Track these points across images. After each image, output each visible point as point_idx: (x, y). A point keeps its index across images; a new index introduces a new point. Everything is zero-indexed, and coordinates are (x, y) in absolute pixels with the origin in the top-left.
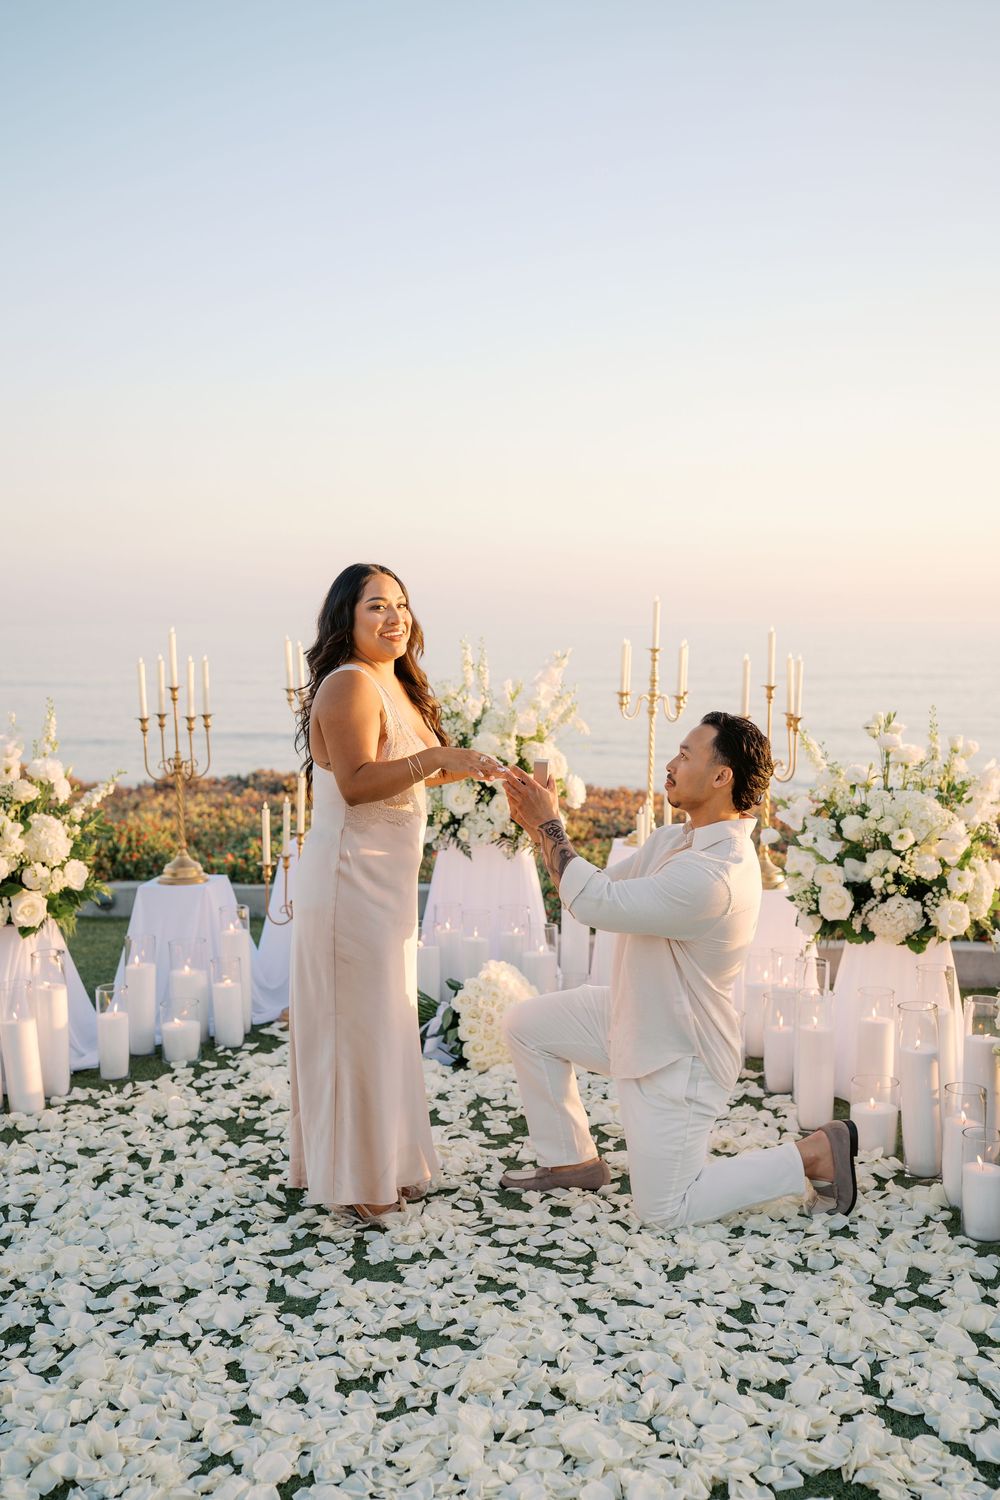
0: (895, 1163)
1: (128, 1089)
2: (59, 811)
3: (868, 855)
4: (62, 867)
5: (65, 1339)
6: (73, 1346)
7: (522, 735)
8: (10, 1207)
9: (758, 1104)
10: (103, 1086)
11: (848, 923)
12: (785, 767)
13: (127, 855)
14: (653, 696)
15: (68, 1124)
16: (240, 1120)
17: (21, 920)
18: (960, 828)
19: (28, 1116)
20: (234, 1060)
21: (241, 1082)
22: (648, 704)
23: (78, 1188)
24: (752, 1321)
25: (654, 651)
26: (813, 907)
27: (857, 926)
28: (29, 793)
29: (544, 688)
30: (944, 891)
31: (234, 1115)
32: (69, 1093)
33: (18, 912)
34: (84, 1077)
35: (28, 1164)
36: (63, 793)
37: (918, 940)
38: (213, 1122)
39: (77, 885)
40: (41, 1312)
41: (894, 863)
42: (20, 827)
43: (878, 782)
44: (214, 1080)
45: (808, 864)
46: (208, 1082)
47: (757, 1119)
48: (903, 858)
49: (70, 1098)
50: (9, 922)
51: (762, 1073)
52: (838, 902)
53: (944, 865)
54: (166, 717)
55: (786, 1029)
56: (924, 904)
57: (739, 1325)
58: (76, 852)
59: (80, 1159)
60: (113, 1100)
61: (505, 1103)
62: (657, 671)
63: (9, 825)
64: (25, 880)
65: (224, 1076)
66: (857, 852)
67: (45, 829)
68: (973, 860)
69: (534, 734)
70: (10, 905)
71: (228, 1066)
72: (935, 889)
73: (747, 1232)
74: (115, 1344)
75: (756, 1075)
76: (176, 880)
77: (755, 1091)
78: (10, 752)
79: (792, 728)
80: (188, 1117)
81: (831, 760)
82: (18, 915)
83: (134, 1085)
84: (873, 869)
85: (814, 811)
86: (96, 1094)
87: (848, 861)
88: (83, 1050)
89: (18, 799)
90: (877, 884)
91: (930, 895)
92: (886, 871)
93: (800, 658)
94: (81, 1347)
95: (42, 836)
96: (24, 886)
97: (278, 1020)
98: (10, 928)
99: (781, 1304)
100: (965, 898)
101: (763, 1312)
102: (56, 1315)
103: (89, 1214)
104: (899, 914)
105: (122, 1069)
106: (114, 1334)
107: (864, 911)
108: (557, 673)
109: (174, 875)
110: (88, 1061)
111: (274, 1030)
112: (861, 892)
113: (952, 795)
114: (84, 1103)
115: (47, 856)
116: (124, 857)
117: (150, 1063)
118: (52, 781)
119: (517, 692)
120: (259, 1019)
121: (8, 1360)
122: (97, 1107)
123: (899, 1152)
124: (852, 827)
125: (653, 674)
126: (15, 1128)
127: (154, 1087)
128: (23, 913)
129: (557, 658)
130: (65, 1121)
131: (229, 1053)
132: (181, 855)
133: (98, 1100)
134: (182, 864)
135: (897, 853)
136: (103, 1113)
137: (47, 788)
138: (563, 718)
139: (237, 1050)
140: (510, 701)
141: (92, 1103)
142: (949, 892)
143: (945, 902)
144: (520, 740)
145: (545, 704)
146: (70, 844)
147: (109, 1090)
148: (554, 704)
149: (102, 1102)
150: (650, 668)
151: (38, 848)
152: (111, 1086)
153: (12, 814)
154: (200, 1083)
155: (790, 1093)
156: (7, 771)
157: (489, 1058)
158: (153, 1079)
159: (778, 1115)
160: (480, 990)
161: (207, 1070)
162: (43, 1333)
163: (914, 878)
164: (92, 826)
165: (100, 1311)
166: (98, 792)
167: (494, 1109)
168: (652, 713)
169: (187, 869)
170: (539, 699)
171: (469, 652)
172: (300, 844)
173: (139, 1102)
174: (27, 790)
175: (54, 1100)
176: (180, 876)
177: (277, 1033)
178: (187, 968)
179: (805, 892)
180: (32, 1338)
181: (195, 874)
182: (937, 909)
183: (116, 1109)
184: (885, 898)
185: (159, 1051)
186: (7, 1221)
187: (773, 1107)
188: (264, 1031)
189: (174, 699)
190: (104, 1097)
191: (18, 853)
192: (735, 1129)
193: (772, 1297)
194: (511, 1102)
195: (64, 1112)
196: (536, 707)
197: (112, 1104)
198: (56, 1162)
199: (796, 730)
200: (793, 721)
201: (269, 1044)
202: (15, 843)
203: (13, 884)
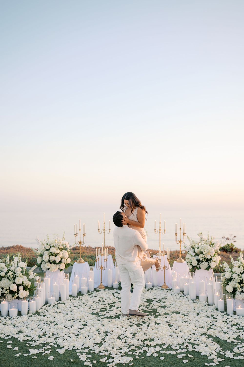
0: (207, 303)
1: (79, 297)
3: (199, 255)
4: (67, 259)
10: (74, 297)
11: (197, 266)
12: (183, 241)
14: (160, 230)
15: (72, 302)
17: (61, 268)
18: (213, 250)
19: (65, 301)
21: (97, 296)
22: (159, 231)
25: (160, 222)
26: (191, 263)
27: (198, 267)
28: (62, 247)
30: (211, 260)
32: (70, 298)
34: (70, 296)
35: (69, 307)
37: (208, 268)
39: (69, 262)
41: (204, 256)
43: (200, 244)
45: (190, 257)
47: (184, 298)
48: (205, 255)
50: (59, 269)
51: (183, 293)
52: (195, 263)
53: (211, 256)
55: (187, 285)
56: (208, 263)
58: (69, 257)
63: (60, 252)
64: (62, 261)
65: (93, 295)
66: (197, 255)
68: (216, 256)
70: (59, 266)
72: (210, 260)
76: (80, 263)
77: (183, 295)
79: (184, 235)
81: (193, 240)
84: (201, 257)
85: (190, 248)
87: (196, 256)
88: (70, 292)
89: (60, 248)
90: (201, 259)
91: (209, 261)
92: (202, 257)
95: (64, 254)
97: (98, 287)
100: (215, 261)
104: (205, 264)
105: (76, 295)
107: (199, 264)
109: (79, 262)
110: (71, 294)
111: (98, 289)
112: (199, 261)
113: (212, 245)
115: (65, 257)
117: (80, 294)
118: (67, 245)
120: (95, 288)
123: (207, 302)
124: (196, 250)
125: (160, 226)
126: (63, 303)
127: (83, 297)
128: (62, 267)
131: (92, 292)
132: (81, 258)
134: (81, 260)
135: (204, 254)
139: (93, 292)
141: (74, 299)
142: (212, 261)
143: (212, 262)
146: (68, 255)
153: (60, 250)
154: (90, 296)
155: (189, 295)
156: (60, 243)
161: (90, 294)
163: (207, 258)
168: (160, 233)
172: (102, 256)
173: (82, 299)
175: (68, 299)
176: (80, 262)
177: (99, 289)
178: (84, 278)
179: (190, 261)
181: (83, 262)
182: (211, 263)
183: (79, 300)
184: (202, 262)
185: (81, 292)
187: (186, 297)
188: (96, 289)
189: (80, 231)
191: (61, 257)
192: (181, 300)
197: (77, 299)
199: (185, 235)
200: (184, 234)
201: (98, 291)
202: (61, 255)
203: (61, 262)
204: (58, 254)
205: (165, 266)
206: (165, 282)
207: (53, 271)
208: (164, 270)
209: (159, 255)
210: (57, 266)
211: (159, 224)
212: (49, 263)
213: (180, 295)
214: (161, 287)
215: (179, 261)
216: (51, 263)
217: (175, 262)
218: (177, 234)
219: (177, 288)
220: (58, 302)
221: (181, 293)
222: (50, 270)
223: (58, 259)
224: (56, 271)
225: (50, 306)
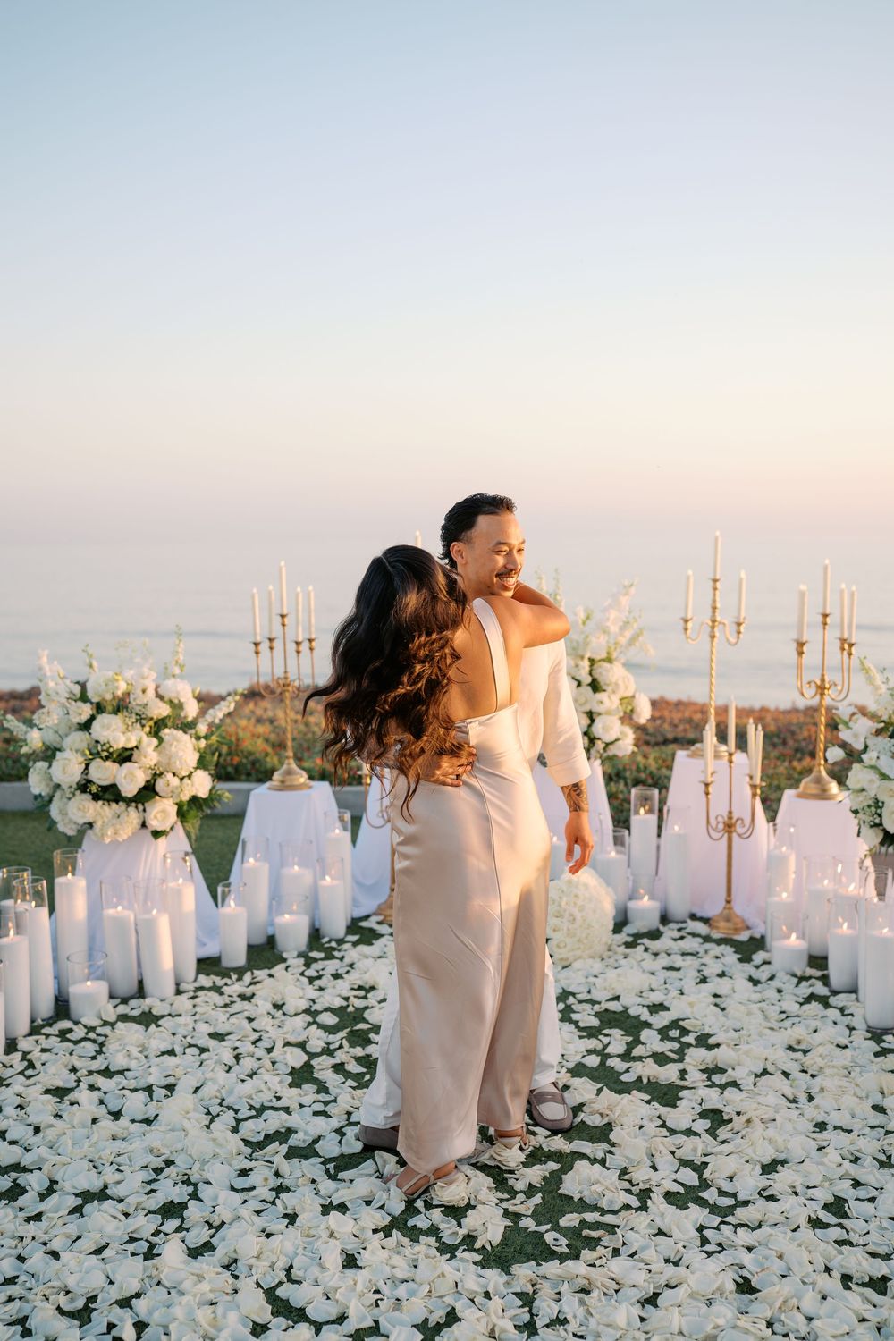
1: (247, 977)
2: (186, 726)
4: (189, 776)
5: (215, 1216)
6: (223, 1223)
7: (594, 657)
8: (154, 1088)
9: (825, 1002)
10: (225, 973)
12: (839, 688)
13: (229, 758)
14: (714, 621)
15: (198, 1009)
16: (351, 1009)
17: (155, 824)
19: (161, 1001)
20: (339, 951)
21: (348, 972)
22: (709, 629)
23: (212, 1071)
24: (845, 1216)
25: (715, 581)
26: (877, 821)
28: (163, 710)
29: (613, 614)
31: (344, 1003)
32: (195, 980)
33: (152, 816)
34: (208, 965)
35: (165, 1046)
36: (191, 709)
38: (327, 1010)
39: (203, 793)
40: (191, 1189)
42: (155, 742)
44: (323, 969)
45: (871, 781)
46: (318, 971)
47: (826, 1017)
49: (197, 984)
50: (144, 825)
51: (825, 972)
54: (276, 641)
55: (850, 932)
57: (833, 1220)
58: (201, 764)
59: (212, 1043)
60: (235, 988)
61: (589, 997)
62: (718, 599)
63: (146, 739)
64: (158, 788)
65: (332, 966)
67: (175, 743)
69: (604, 655)
70: (144, 810)
71: (334, 957)
73: (830, 1127)
74: (260, 1222)
75: (819, 973)
76: (284, 786)
77: (821, 989)
78: (146, 674)
79: (845, 652)
80: (304, 1005)
82: (152, 820)
83: (253, 974)
85: (874, 730)
86: (219, 981)
88: (205, 940)
89: (150, 715)
93: (854, 588)
94: (230, 1224)
95: (173, 749)
96: (157, 794)
97: (376, 914)
98: (144, 831)
99: (872, 1200)
101: (854, 1207)
102: (205, 1192)
103: (224, 1096)
105: (240, 958)
106: (258, 1212)
108: (624, 601)
109: (282, 782)
110: (211, 950)
111: (371, 923)
114: (209, 989)
115: (177, 766)
116: (225, 760)
117: (265, 953)
118: (182, 700)
119: (588, 618)
120: (359, 913)
121: (166, 1234)
122: (222, 994)
125: (714, 601)
126: (150, 1012)
127: (271, 976)
128: (155, 818)
129: (625, 587)
130: (194, 1006)
131: (334, 944)
132: (289, 764)
133: (221, 987)
134: (289, 772)
136: (228, 1000)
137: (177, 706)
138: (632, 642)
139: (340, 941)
140: (582, 626)
141: (217, 989)
144: (592, 661)
145: (614, 629)
146: (197, 756)
147: (230, 978)
148: (622, 629)
149: (225, 989)
150: (711, 597)
151: (169, 759)
152: (232, 974)
153: (147, 729)
154: (311, 972)
155: (854, 991)
156: (144, 691)
157: (571, 954)
158: (269, 969)
159: (846, 1013)
160: (563, 892)
161: (316, 960)
162: (196, 1210)
164: (214, 738)
165: (243, 1190)
166: (220, 709)
167: (580, 1002)
168: (713, 637)
169: (294, 777)
170: (608, 624)
171: (544, 581)
173: (258, 990)
174: (159, 708)
175: (183, 987)
176: (288, 783)
177: (376, 927)
178: (296, 868)
179: (869, 806)
180: (186, 1214)
181: (301, 781)
183: (239, 996)
185: (271, 941)
186: (152, 1100)
187: (840, 1005)
188: (364, 924)
189: (283, 625)
190: (226, 984)
191: (152, 763)
192: (807, 1027)
193: (862, 1193)
194: (596, 996)
195: (193, 998)
196: (606, 631)
197: (235, 991)
198: (190, 1046)
199: (850, 654)
200: (846, 646)
201: (369, 937)
202: (150, 755)
203: (148, 792)
204: (136, 747)
205: (735, 816)
206: (728, 902)
207: (107, 840)
208: (730, 840)
209: (702, 756)
210: (133, 816)
211: (711, 591)
212: (84, 800)
213: (805, 990)
214: (706, 921)
215: (809, 792)
216: (96, 797)
217: (789, 795)
218: (805, 649)
219: (788, 946)
220: (122, 1009)
221: (810, 972)
222: (95, 834)
223: (130, 779)
224: (125, 837)
225: (70, 1030)
